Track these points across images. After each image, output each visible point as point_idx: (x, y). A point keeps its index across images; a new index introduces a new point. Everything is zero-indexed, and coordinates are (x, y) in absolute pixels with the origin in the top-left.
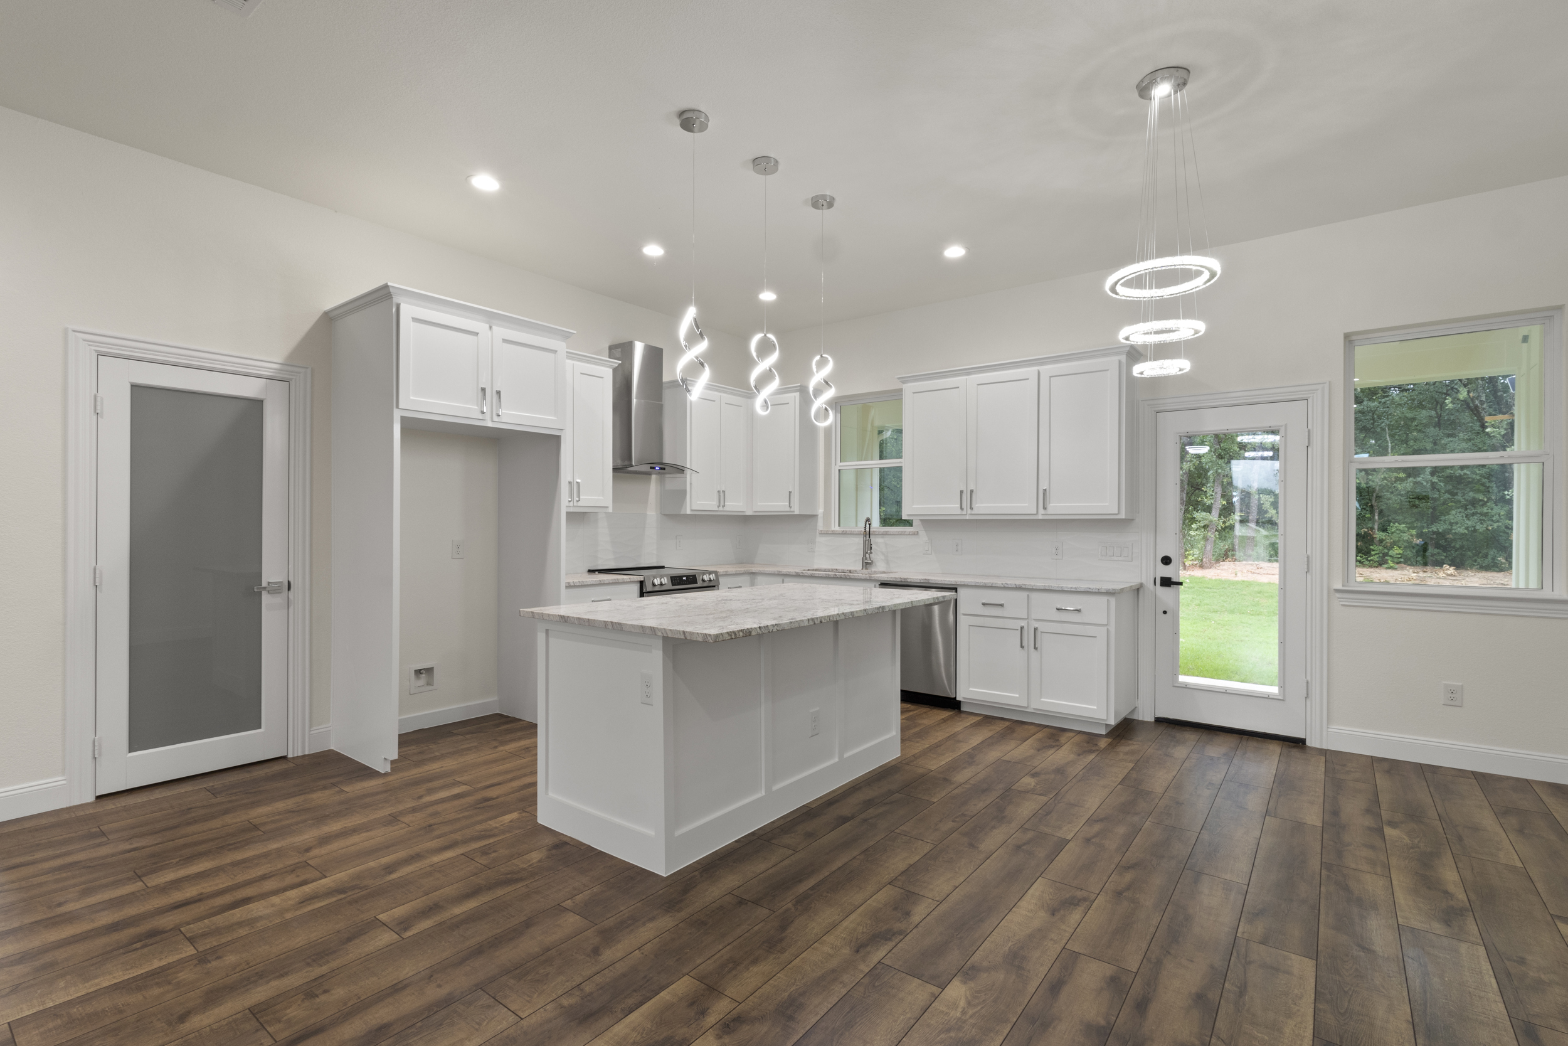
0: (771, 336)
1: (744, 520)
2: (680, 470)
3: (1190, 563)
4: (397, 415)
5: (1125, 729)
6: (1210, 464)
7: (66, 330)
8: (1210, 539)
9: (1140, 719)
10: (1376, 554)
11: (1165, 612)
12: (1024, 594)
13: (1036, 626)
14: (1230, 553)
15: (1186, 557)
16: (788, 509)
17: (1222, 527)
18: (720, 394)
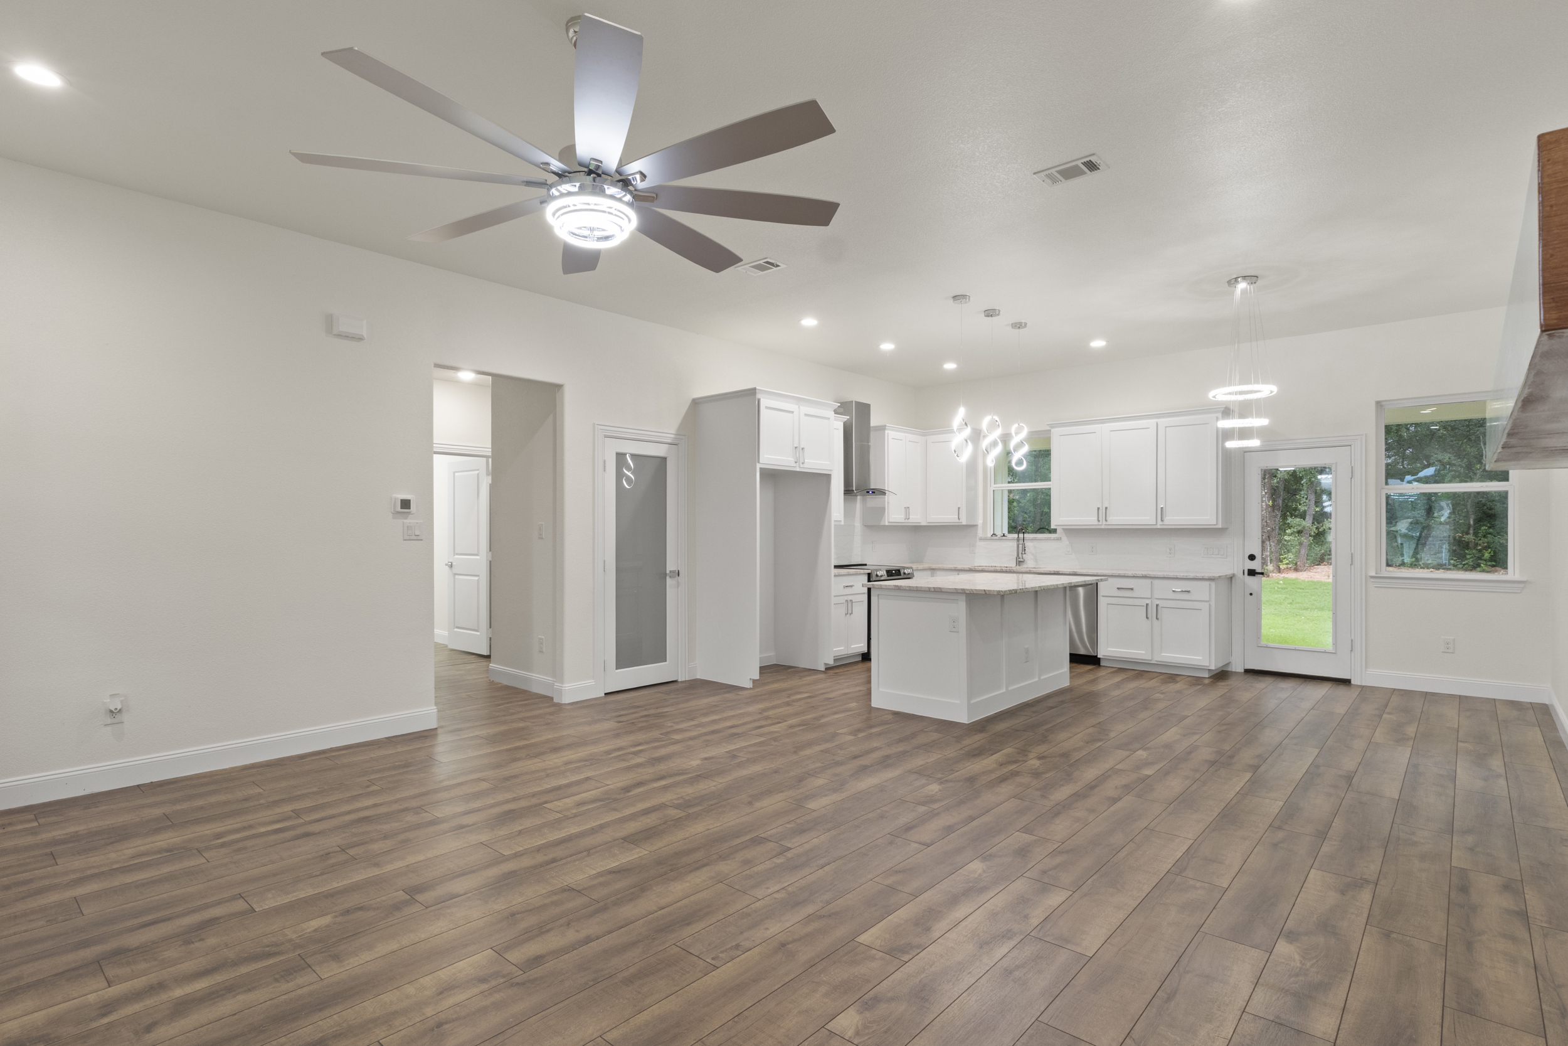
0: (996, 418)
1: (916, 529)
2: (882, 492)
3: (1285, 566)
4: (758, 466)
5: (1221, 675)
6: (1303, 473)
7: (594, 424)
8: (1304, 543)
9: (1234, 670)
10: (1471, 558)
11: (1251, 594)
12: (1149, 581)
13: (1158, 603)
14: (1326, 557)
15: (1281, 561)
16: (957, 521)
17: (1314, 533)
18: (906, 434)
